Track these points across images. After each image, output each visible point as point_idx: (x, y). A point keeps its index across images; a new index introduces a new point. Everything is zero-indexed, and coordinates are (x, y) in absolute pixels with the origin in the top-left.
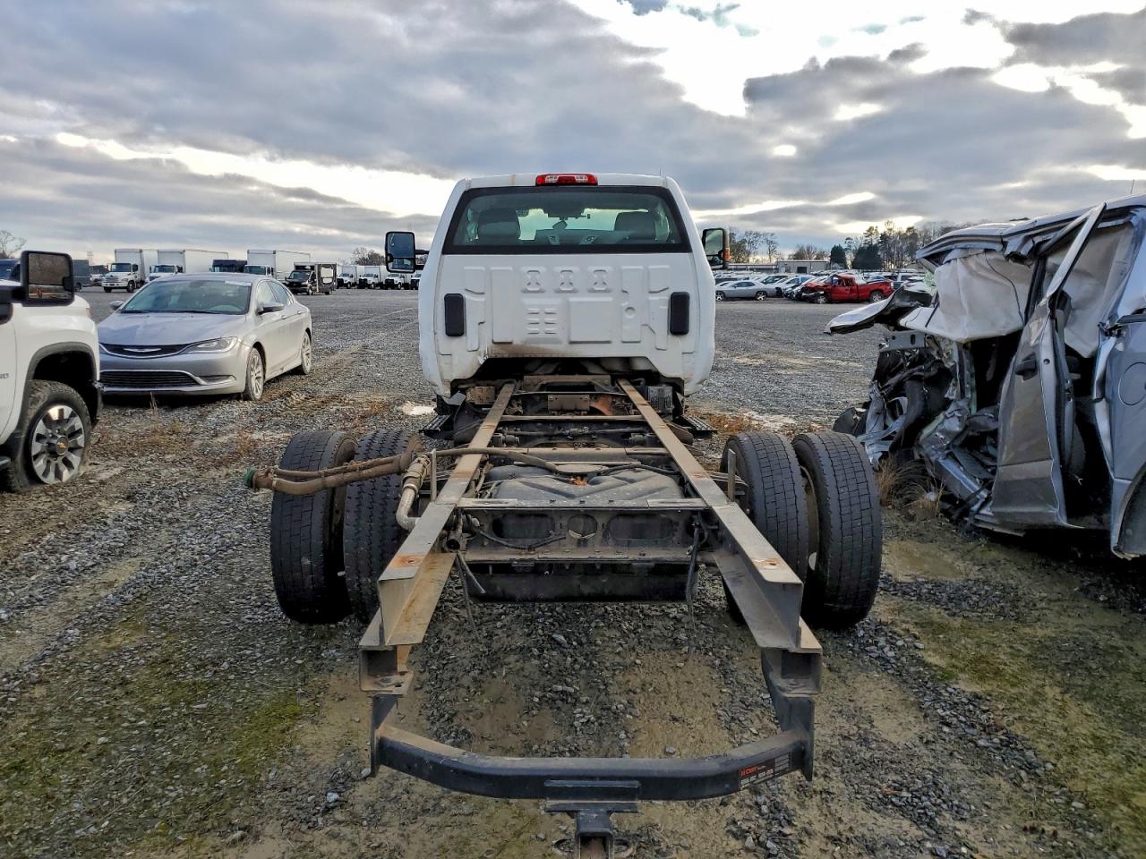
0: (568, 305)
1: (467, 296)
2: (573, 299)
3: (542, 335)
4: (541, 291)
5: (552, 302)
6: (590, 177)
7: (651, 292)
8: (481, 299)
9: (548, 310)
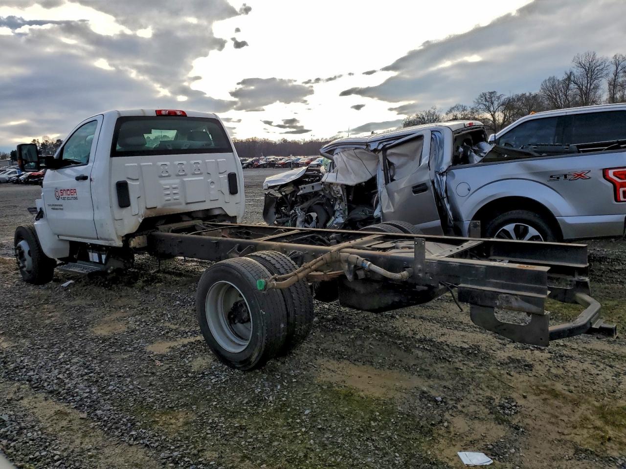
0: (183, 183)
1: (129, 182)
2: (186, 179)
3: (172, 201)
4: (169, 176)
5: (175, 182)
6: (183, 112)
7: (220, 173)
8: (137, 183)
9: (174, 186)
